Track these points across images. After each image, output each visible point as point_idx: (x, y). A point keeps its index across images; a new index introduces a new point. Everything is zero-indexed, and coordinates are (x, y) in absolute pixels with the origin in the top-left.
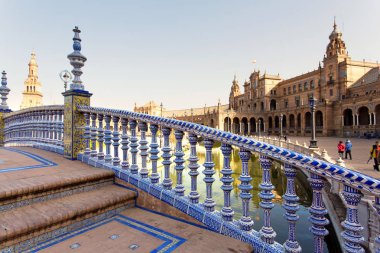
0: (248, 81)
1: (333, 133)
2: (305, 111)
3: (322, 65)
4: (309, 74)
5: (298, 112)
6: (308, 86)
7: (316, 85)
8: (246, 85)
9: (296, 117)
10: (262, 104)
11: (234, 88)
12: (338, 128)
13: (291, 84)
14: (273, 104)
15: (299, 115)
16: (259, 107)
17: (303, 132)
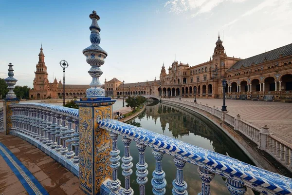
0: (171, 67)
1: (217, 97)
2: (203, 84)
3: (212, 59)
4: (205, 64)
5: (199, 85)
6: (204, 70)
7: (208, 70)
8: (170, 69)
9: (197, 87)
10: (179, 80)
11: (163, 70)
12: (220, 93)
13: (195, 69)
14: (185, 80)
15: (199, 87)
16: (177, 82)
17: (201, 96)
